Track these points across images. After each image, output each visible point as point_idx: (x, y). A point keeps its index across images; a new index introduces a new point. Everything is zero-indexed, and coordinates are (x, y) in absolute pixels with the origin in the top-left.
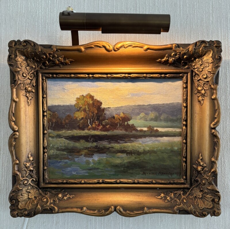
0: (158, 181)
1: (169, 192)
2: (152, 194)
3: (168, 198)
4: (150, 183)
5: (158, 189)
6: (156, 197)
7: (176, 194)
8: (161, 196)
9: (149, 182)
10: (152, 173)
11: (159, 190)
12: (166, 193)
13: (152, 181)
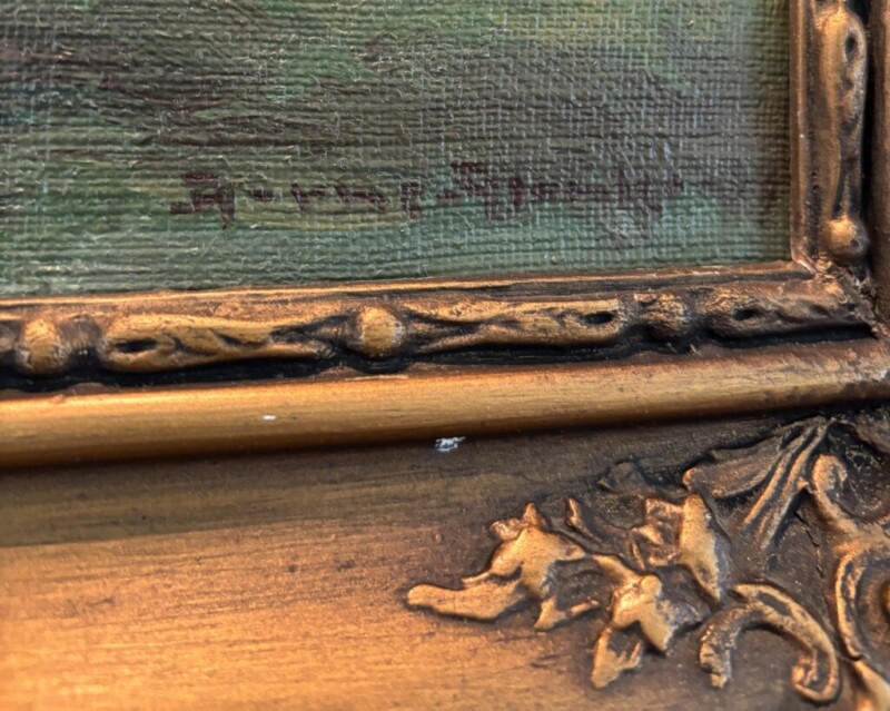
0: (444, 312)
1: (636, 490)
2: (350, 545)
3: (636, 599)
4: (311, 348)
5: (447, 443)
6: (417, 595)
7: (745, 499)
8: (501, 564)
9: (278, 334)
10: (341, 191)
11: (469, 472)
12: (586, 514)
13: (349, 319)
